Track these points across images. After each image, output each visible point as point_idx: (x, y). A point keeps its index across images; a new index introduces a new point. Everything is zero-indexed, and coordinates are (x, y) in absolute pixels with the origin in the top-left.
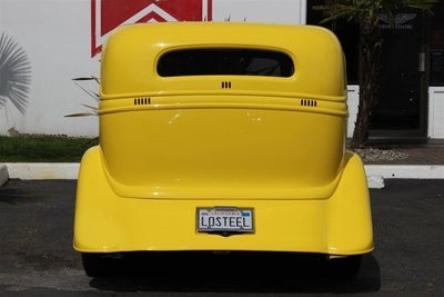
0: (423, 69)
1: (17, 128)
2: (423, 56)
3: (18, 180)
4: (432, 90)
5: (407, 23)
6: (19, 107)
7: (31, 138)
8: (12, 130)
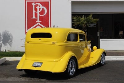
0: (98, 35)
1: (10, 50)
2: (98, 32)
3: (8, 61)
4: (100, 40)
5: (95, 25)
6: (10, 46)
7: (12, 52)
8: (8, 50)
